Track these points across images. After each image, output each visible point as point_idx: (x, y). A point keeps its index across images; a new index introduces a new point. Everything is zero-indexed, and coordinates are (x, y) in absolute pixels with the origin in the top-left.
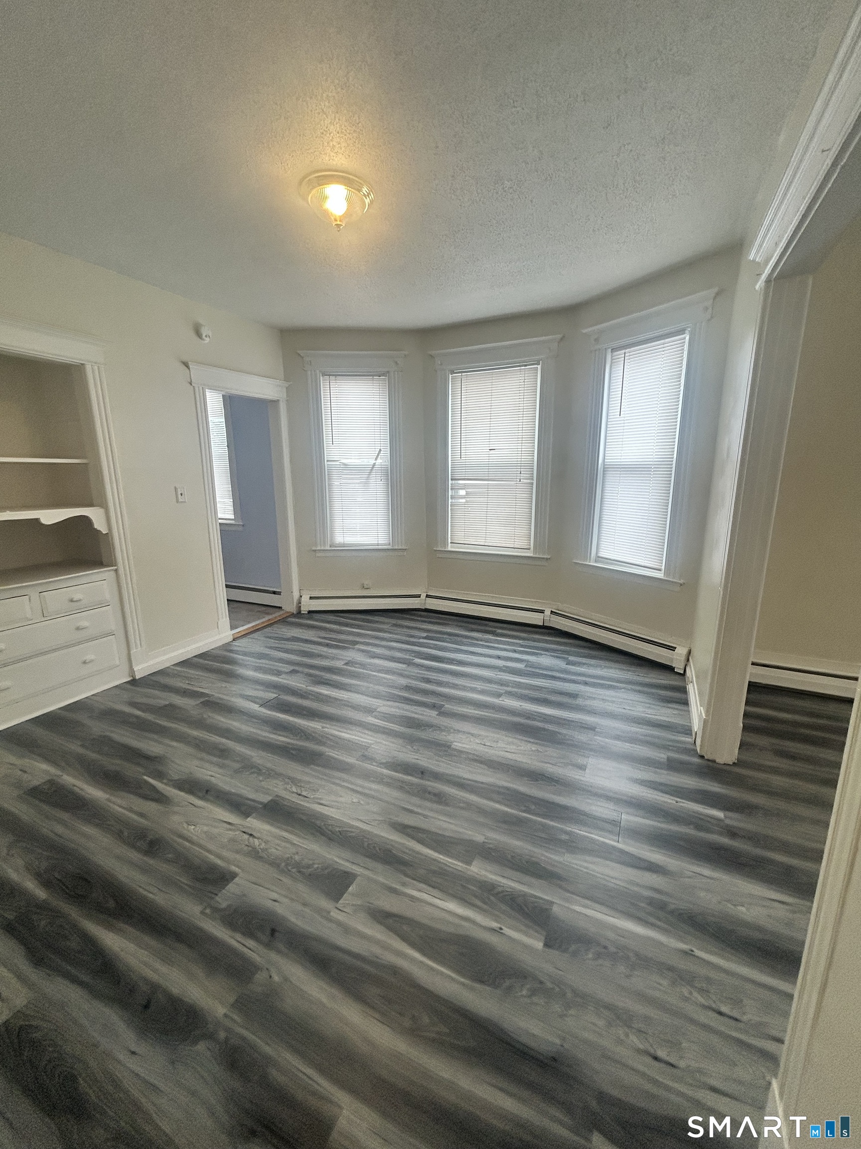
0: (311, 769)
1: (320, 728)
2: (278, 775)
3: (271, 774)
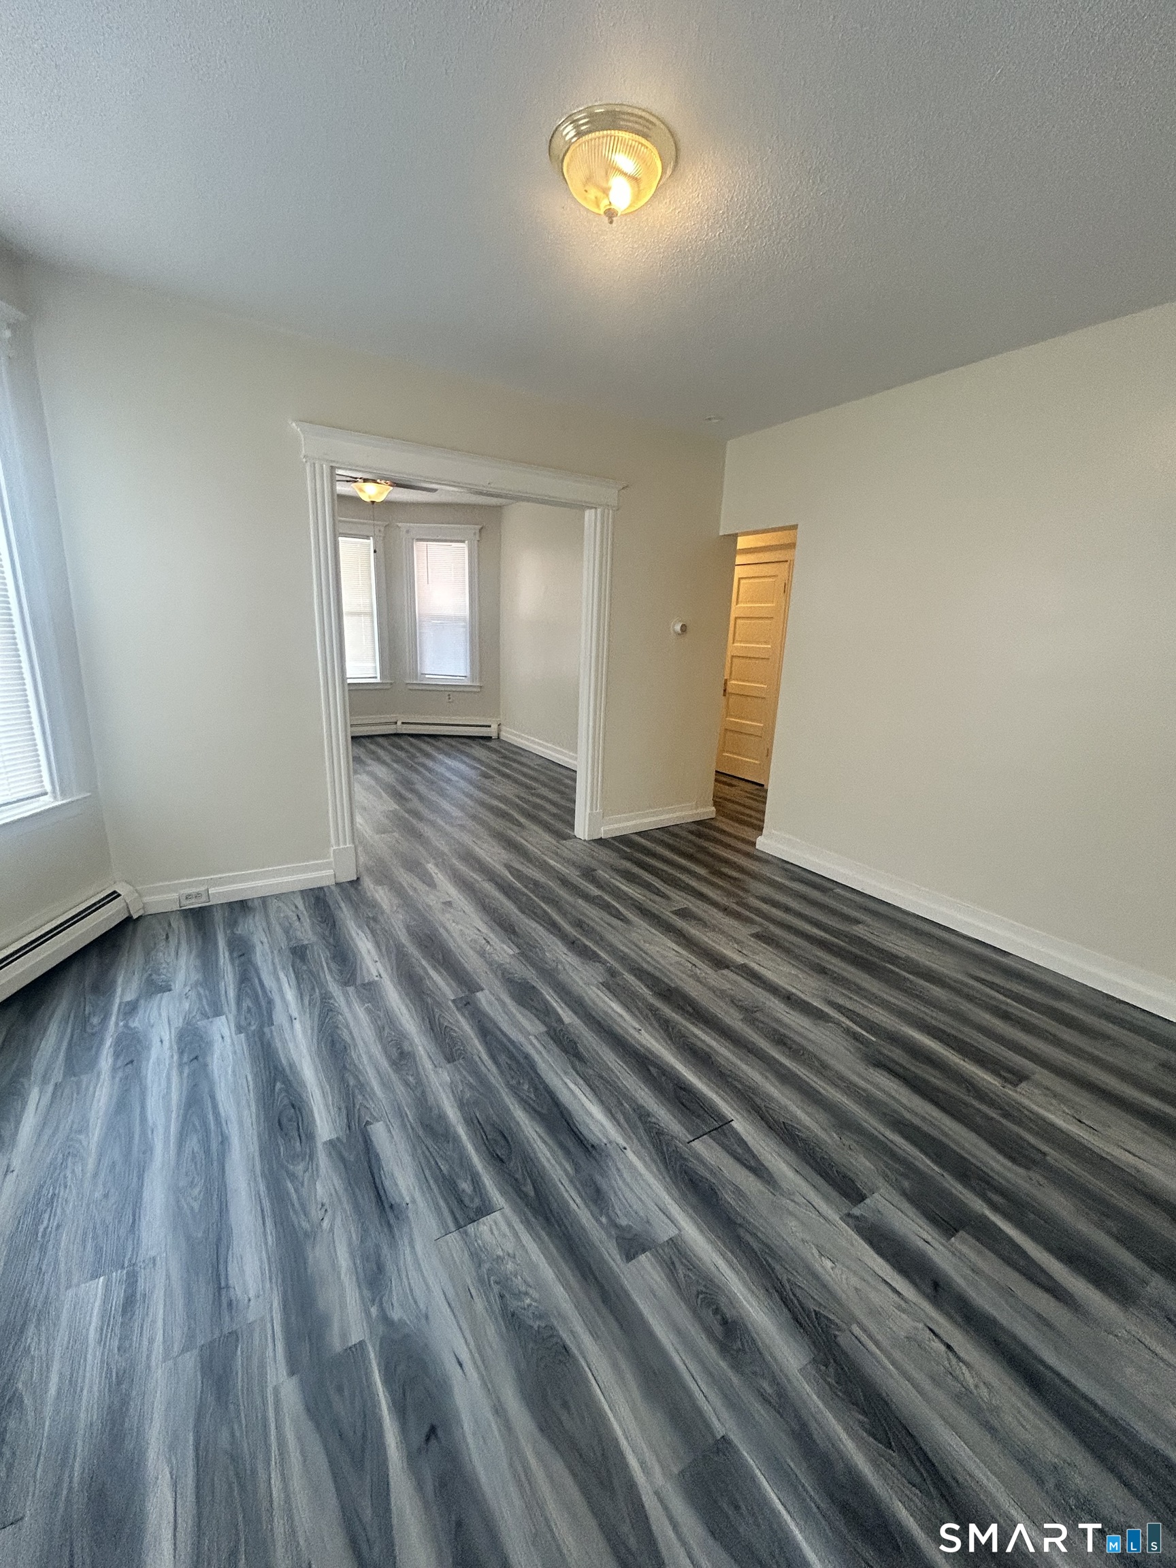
0: (675, 983)
1: (643, 1031)
2: (713, 990)
3: (721, 994)
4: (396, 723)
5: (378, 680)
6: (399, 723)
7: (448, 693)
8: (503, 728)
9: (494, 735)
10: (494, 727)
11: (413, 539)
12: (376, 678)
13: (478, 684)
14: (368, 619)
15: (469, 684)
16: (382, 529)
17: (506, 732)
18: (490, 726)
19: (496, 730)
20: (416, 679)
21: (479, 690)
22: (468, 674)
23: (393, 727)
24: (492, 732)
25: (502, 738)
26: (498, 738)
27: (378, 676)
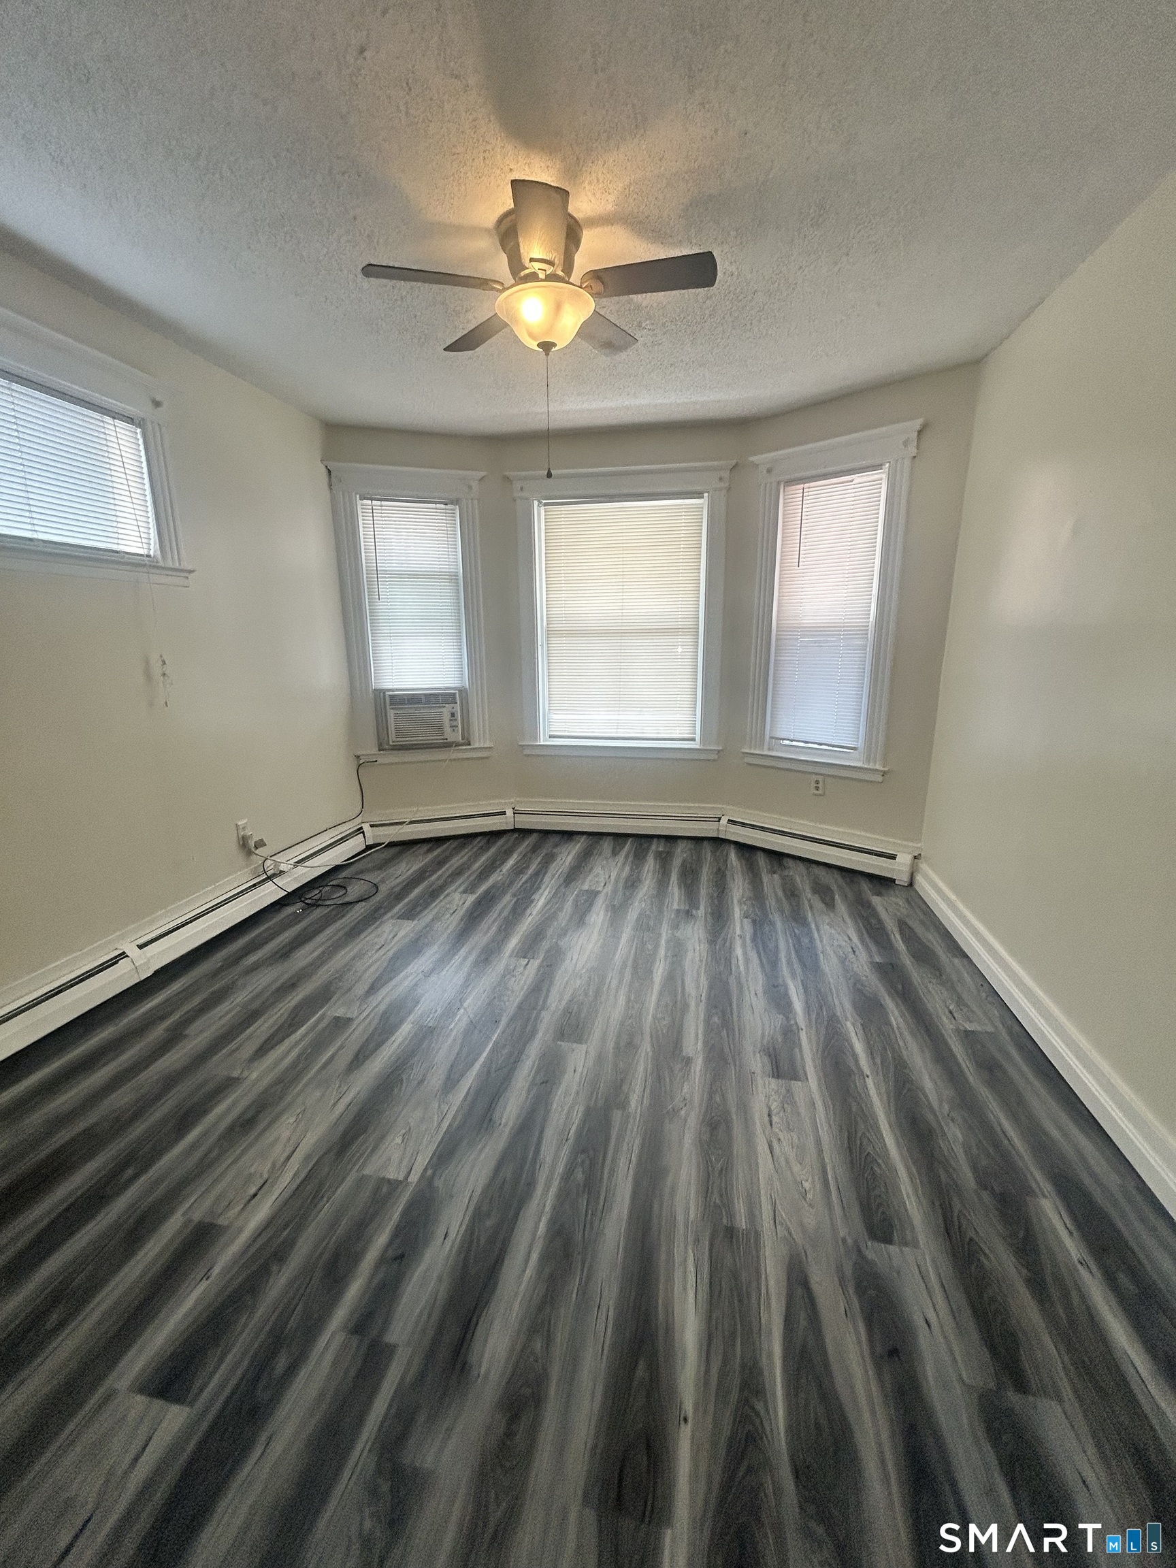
4: (720, 819)
5: (695, 745)
6: (724, 821)
7: (815, 778)
8: (924, 866)
9: (902, 878)
10: (904, 859)
11: (779, 483)
12: (693, 740)
13: (878, 767)
14: (689, 639)
15: (859, 764)
16: (726, 474)
17: (926, 877)
18: (893, 857)
19: (906, 869)
20: (762, 746)
21: (880, 779)
22: (860, 744)
23: (714, 826)
24: (898, 869)
25: (916, 887)
26: (911, 884)
27: (698, 739)
